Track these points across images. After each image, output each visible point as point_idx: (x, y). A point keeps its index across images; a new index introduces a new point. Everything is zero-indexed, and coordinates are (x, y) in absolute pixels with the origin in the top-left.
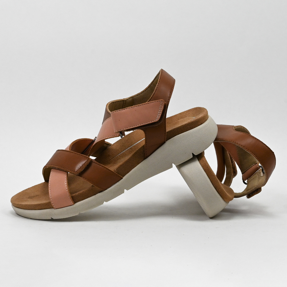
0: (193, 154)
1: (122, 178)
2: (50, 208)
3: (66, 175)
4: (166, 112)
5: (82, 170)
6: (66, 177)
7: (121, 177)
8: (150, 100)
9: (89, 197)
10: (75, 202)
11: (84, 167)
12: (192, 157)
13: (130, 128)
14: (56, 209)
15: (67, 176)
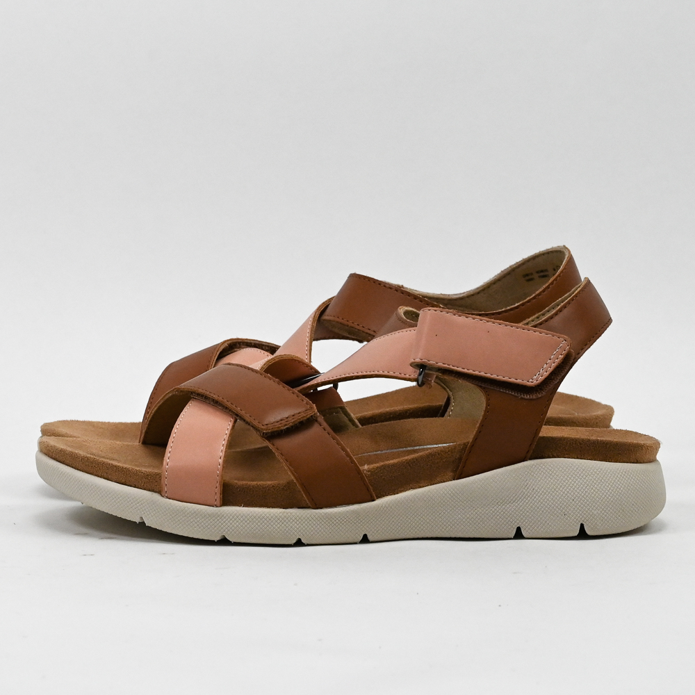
0: (582, 526)
1: (373, 500)
2: (149, 491)
3: (231, 424)
4: (563, 374)
5: (283, 428)
6: (230, 427)
7: (372, 496)
8: (541, 324)
9: (268, 507)
10: (226, 502)
11: (290, 424)
12: (576, 533)
13: (455, 368)
14: (167, 497)
15: (233, 426)
